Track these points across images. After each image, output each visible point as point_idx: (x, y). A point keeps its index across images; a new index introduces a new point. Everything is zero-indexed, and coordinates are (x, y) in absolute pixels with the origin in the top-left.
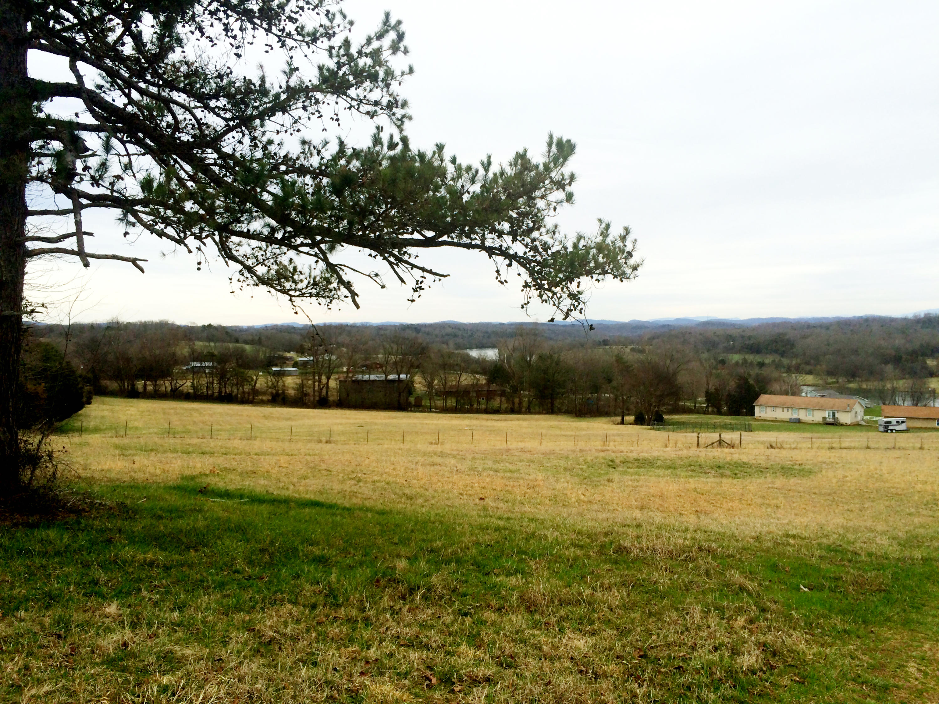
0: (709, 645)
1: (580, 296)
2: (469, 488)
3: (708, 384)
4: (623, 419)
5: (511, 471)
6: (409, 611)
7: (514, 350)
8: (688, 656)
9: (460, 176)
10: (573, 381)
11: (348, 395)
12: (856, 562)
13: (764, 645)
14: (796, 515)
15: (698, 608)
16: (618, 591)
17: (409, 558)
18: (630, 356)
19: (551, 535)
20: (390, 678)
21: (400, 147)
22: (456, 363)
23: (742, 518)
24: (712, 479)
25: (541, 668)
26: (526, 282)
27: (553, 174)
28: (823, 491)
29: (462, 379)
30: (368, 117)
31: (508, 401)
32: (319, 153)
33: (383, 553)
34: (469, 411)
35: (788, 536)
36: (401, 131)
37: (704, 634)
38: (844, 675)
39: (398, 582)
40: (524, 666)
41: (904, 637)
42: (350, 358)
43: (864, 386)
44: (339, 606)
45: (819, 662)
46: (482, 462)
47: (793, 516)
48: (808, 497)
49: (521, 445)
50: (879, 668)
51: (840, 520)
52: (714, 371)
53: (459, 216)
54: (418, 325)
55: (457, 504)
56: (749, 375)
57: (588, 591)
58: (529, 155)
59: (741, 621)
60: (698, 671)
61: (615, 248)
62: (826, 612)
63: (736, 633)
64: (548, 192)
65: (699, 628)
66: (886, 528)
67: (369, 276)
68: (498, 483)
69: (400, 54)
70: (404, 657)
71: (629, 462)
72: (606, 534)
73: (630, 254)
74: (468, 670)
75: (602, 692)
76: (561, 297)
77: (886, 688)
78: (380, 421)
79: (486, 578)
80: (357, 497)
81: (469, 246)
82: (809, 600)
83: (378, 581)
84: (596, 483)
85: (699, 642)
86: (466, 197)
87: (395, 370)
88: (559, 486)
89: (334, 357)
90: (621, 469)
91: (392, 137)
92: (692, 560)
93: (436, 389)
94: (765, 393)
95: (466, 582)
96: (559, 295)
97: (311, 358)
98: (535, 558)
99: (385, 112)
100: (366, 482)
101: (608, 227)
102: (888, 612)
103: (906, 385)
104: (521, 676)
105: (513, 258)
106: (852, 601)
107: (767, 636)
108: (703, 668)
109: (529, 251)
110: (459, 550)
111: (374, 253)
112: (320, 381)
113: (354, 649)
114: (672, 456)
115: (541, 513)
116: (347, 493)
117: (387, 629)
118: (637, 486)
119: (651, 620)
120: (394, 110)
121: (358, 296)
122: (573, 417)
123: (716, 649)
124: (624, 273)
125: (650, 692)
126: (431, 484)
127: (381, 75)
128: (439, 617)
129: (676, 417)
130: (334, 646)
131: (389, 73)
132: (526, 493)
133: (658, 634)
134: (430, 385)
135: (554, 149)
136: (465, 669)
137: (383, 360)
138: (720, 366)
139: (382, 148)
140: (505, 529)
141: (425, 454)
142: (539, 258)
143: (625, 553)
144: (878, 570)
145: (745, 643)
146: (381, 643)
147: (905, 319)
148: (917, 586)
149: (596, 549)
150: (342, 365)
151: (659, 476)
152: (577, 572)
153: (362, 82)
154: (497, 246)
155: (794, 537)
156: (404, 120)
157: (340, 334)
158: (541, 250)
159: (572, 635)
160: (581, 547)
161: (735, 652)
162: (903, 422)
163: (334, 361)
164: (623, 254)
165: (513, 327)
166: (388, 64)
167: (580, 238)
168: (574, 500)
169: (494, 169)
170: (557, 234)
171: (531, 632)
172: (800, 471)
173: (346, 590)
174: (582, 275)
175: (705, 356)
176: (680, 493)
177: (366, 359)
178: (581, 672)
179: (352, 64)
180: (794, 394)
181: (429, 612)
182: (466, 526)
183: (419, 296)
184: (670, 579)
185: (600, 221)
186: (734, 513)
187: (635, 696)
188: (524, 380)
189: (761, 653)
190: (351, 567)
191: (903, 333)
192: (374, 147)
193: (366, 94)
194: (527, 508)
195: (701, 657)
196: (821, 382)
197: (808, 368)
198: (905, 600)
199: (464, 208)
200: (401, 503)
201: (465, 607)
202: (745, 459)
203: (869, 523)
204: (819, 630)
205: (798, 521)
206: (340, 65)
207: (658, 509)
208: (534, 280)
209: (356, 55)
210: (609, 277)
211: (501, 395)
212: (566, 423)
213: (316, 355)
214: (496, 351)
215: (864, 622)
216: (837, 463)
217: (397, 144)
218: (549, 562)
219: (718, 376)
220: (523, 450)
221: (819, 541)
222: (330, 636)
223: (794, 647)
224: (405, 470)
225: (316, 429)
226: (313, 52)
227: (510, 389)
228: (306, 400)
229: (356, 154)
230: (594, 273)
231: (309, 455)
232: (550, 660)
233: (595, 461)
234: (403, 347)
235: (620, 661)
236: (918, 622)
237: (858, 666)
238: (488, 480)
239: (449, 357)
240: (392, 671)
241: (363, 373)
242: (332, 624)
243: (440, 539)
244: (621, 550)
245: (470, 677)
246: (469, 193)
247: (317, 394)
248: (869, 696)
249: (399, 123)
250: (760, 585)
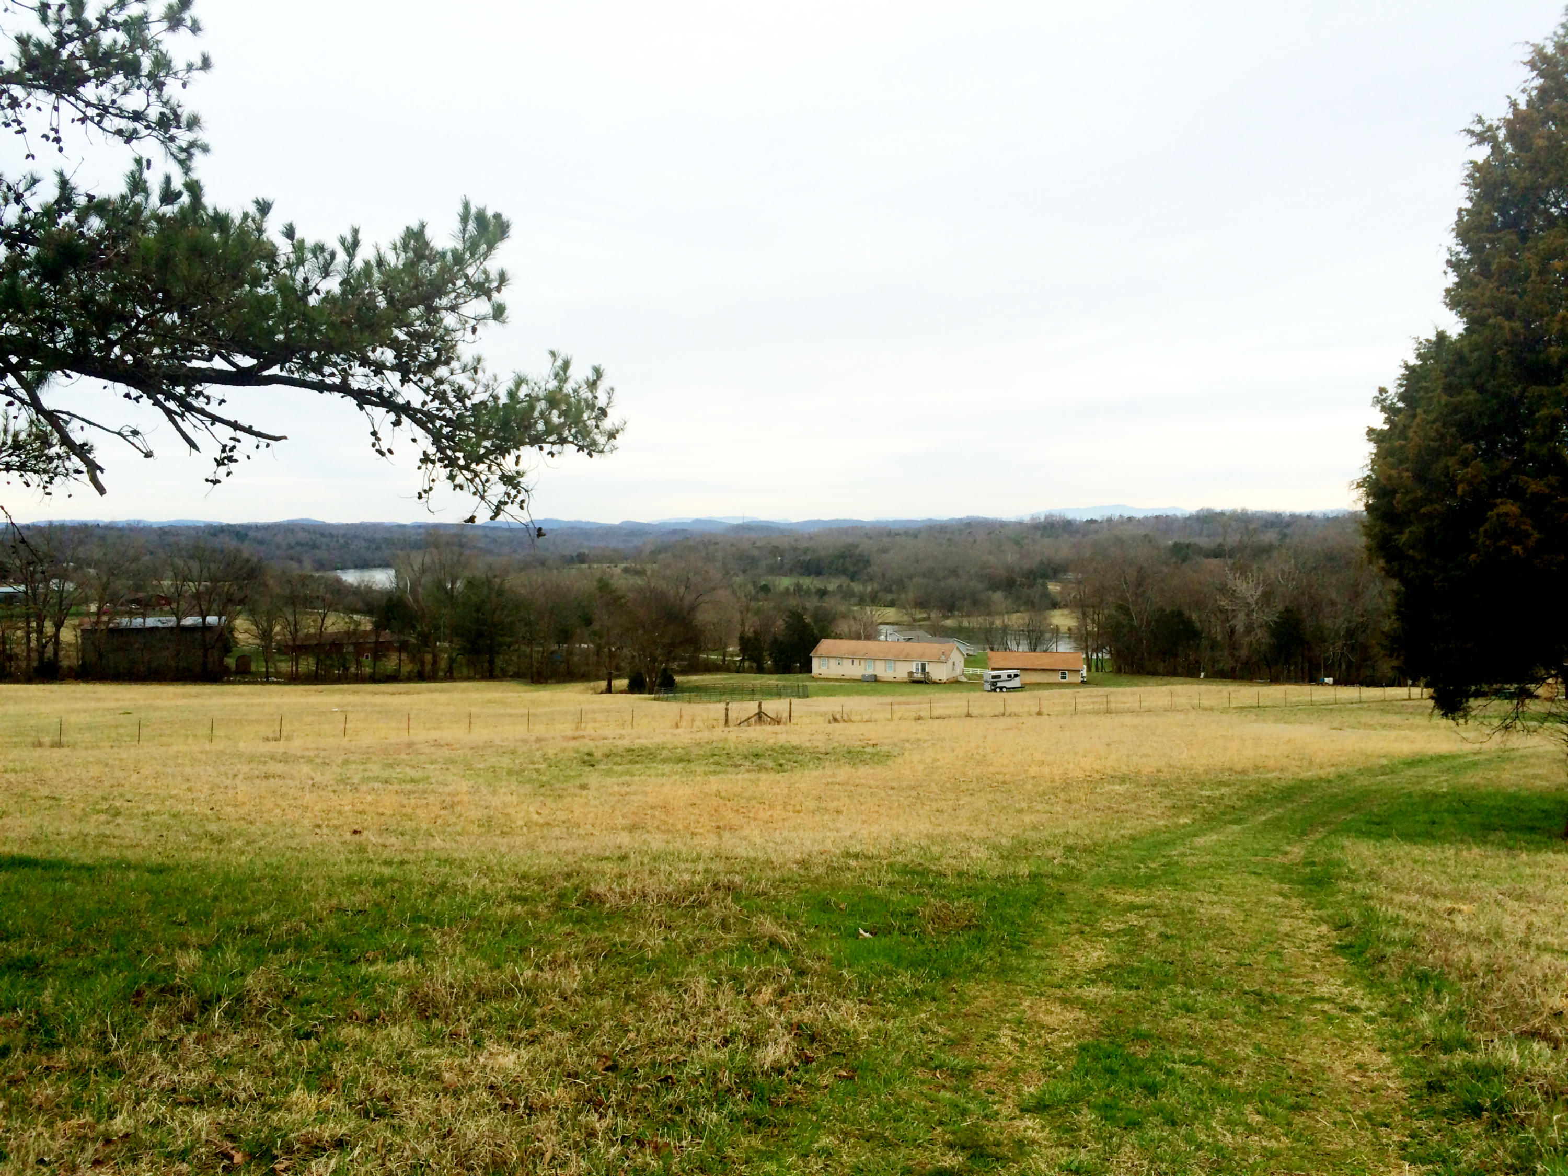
0: (716, 1036)
1: (520, 479)
2: (333, 815)
3: (743, 624)
4: (610, 684)
5: (413, 781)
6: (197, 1041)
7: (424, 571)
8: (682, 1059)
9: (301, 261)
10: (528, 624)
11: (101, 656)
12: (940, 888)
13: (799, 1027)
14: (864, 822)
15: (703, 980)
16: (580, 967)
17: (204, 948)
18: (621, 581)
19: (474, 883)
20: (152, 1163)
21: (185, 199)
22: (314, 595)
23: (786, 833)
24: (746, 775)
25: (437, 1111)
26: (425, 453)
27: (470, 271)
28: (905, 784)
29: (329, 621)
30: (119, 140)
31: (413, 660)
32: (18, 199)
33: (154, 942)
34: (339, 680)
35: (848, 855)
36: (187, 170)
37: (709, 1021)
38: (910, 1058)
39: (180, 992)
40: (407, 1112)
41: (996, 992)
42: (105, 587)
43: (965, 623)
44: (56, 1046)
45: (876, 1044)
46: (362, 767)
47: (859, 825)
48: (883, 794)
49: (434, 735)
50: (959, 1042)
51: (925, 827)
52: (753, 604)
53: (298, 331)
54: (241, 526)
55: (309, 845)
56: (805, 609)
57: (528, 973)
58: (429, 234)
59: (767, 992)
60: (695, 1080)
61: (579, 401)
62: (891, 966)
63: (758, 1013)
64: (462, 301)
65: (703, 1012)
66: (985, 833)
67: (119, 434)
68: (389, 802)
69: (184, 32)
70: (183, 1123)
71: (616, 755)
72: (568, 876)
73: (603, 412)
74: (303, 1132)
75: (539, 1136)
76: (487, 481)
77: (967, 1073)
78: (166, 703)
79: (351, 969)
80: (110, 845)
81: (321, 387)
82: (870, 952)
83: (139, 994)
84: (560, 792)
85: (700, 1034)
86: (313, 300)
87: (197, 609)
88: (496, 802)
89: (70, 586)
90: (604, 767)
91: (168, 180)
92: (702, 904)
93: (278, 642)
94: (827, 637)
95: (313, 979)
96: (484, 478)
97: (22, 588)
98: (442, 927)
99: (155, 133)
100: (131, 816)
101: (566, 365)
102: (976, 957)
103: (1021, 621)
104: (398, 1130)
105: (402, 410)
106: (930, 946)
107: (804, 1012)
108: (703, 1074)
109: (432, 401)
110: (304, 925)
111: (134, 392)
112: (40, 631)
113: (82, 1121)
114: (686, 741)
115: (464, 849)
116: (89, 839)
117: (152, 1078)
118: (627, 794)
119: (627, 1009)
120: (173, 131)
121: (102, 470)
122: (527, 683)
123: (726, 1041)
124: (594, 443)
125: (616, 1124)
126: (262, 811)
127: (146, 64)
128: (256, 1046)
129: (695, 679)
130: (41, 1120)
131: (162, 63)
132: (437, 817)
133: (638, 1030)
134: (266, 635)
135: (472, 227)
136: (298, 1130)
137: (172, 590)
138: (761, 595)
139: (147, 199)
140: (393, 880)
141: (252, 759)
142: (448, 413)
143: (596, 904)
144: (969, 897)
145: (770, 1026)
146: (138, 1104)
147: (1020, 523)
148: (1020, 915)
149: (550, 901)
150: (87, 601)
151: (663, 775)
152: (512, 943)
153: (109, 76)
154: (374, 388)
155: (856, 856)
156: (193, 151)
157: (81, 542)
158: (453, 400)
159: (495, 1048)
160: (524, 900)
161: (754, 1042)
162: (1016, 676)
163: (70, 593)
164: (593, 410)
165: (422, 530)
166: (160, 47)
167: (520, 382)
168: (520, 823)
169: (365, 253)
170: (480, 372)
171: (424, 1052)
172: (874, 755)
173: (73, 1015)
174: (523, 444)
175: (738, 580)
176: (695, 800)
177: (138, 588)
178: (505, 1107)
179: (88, 40)
180: (868, 638)
181: (237, 1038)
182: (321, 882)
183: (228, 474)
184: (665, 939)
185: (553, 354)
186: (774, 825)
187: (592, 1134)
188: (441, 623)
189: (794, 1039)
190: (86, 974)
191: (1017, 543)
192: (132, 196)
193: (115, 96)
194: (437, 843)
195: (701, 1056)
196: (906, 618)
197: (889, 597)
198: (1003, 938)
199: (309, 317)
200: (200, 850)
201: (307, 1023)
202: (795, 741)
203: (963, 829)
204: (880, 995)
205: (864, 832)
206: (62, 40)
207: (658, 828)
208: (441, 450)
209: (95, 24)
210: (570, 449)
211: (400, 650)
212: (516, 695)
213: (32, 582)
214: (392, 572)
215: (943, 976)
216: (925, 741)
217: (180, 194)
218: (466, 931)
219: (758, 612)
220: (437, 744)
221: (892, 860)
222: (36, 1102)
223: (842, 1025)
224: (211, 789)
225: (33, 722)
226: (6, 10)
227: (417, 639)
228: (12, 667)
229: (97, 207)
230: (544, 442)
231: (14, 771)
232: (455, 1093)
233: (561, 756)
234: (212, 566)
235: (571, 1080)
236: (1018, 969)
237: (931, 1042)
238: (369, 798)
239: (303, 585)
240: (156, 1151)
241: (131, 614)
242: (41, 1079)
243: (266, 908)
244: (590, 899)
245: (307, 1142)
246: (318, 292)
247: (34, 655)
248: (944, 1086)
249: (183, 156)
250: (801, 934)
